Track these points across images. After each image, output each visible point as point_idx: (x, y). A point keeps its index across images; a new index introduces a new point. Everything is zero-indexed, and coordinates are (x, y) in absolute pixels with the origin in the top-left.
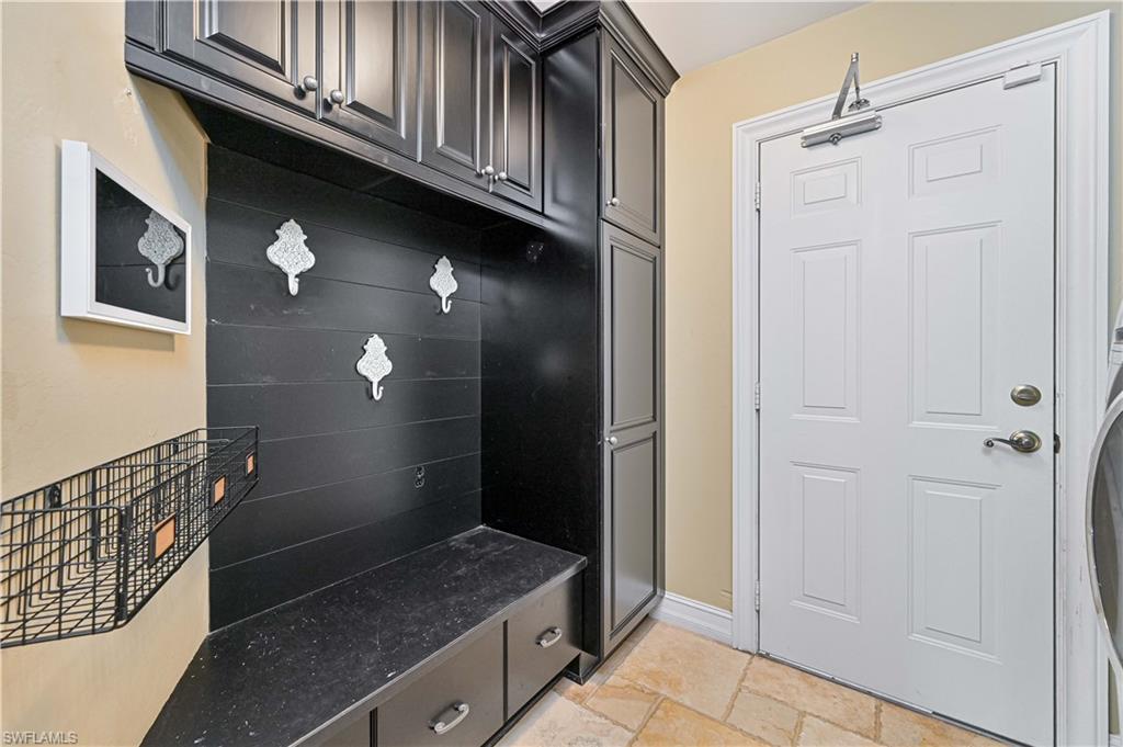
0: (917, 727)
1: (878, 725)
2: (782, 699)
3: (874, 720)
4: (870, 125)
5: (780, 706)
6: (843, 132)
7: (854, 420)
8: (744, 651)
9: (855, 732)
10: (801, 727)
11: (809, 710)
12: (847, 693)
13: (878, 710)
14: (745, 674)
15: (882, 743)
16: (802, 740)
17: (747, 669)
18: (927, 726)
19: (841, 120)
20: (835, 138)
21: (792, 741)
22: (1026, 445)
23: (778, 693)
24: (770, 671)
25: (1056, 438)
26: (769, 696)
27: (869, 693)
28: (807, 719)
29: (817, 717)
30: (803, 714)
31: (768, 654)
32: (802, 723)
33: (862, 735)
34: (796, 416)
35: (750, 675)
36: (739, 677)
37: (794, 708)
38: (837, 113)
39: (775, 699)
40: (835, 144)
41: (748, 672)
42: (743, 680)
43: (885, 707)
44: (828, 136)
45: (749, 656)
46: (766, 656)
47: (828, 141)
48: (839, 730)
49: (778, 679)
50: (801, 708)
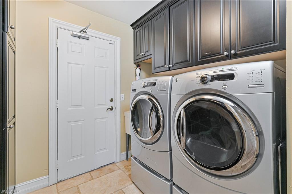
0: (98, 172)
1: (92, 176)
2: (71, 187)
3: (90, 176)
4: (87, 38)
5: (71, 189)
6: (82, 37)
7: (84, 108)
8: (53, 185)
9: (89, 181)
10: (79, 189)
11: (78, 184)
12: (83, 175)
13: (90, 174)
14: (58, 189)
15: (94, 179)
16: (81, 191)
17: (57, 188)
18: (99, 170)
19: (81, 34)
20: (79, 37)
21: (79, 193)
22: (111, 109)
23: (69, 186)
24: (63, 184)
25: (115, 107)
26: (67, 189)
27: (87, 172)
28: (79, 186)
29: (81, 184)
30: (77, 186)
31: (61, 180)
32: (78, 188)
33: (90, 180)
34: (69, 109)
35: (59, 188)
36: (57, 191)
37: (75, 187)
38: (81, 32)
39: (69, 188)
40: (79, 39)
41: (58, 188)
42: (58, 191)
43: (91, 173)
44: (78, 36)
45: (55, 185)
46: (61, 181)
47: (78, 37)
48: (86, 183)
49: (66, 184)
50: (77, 185)
